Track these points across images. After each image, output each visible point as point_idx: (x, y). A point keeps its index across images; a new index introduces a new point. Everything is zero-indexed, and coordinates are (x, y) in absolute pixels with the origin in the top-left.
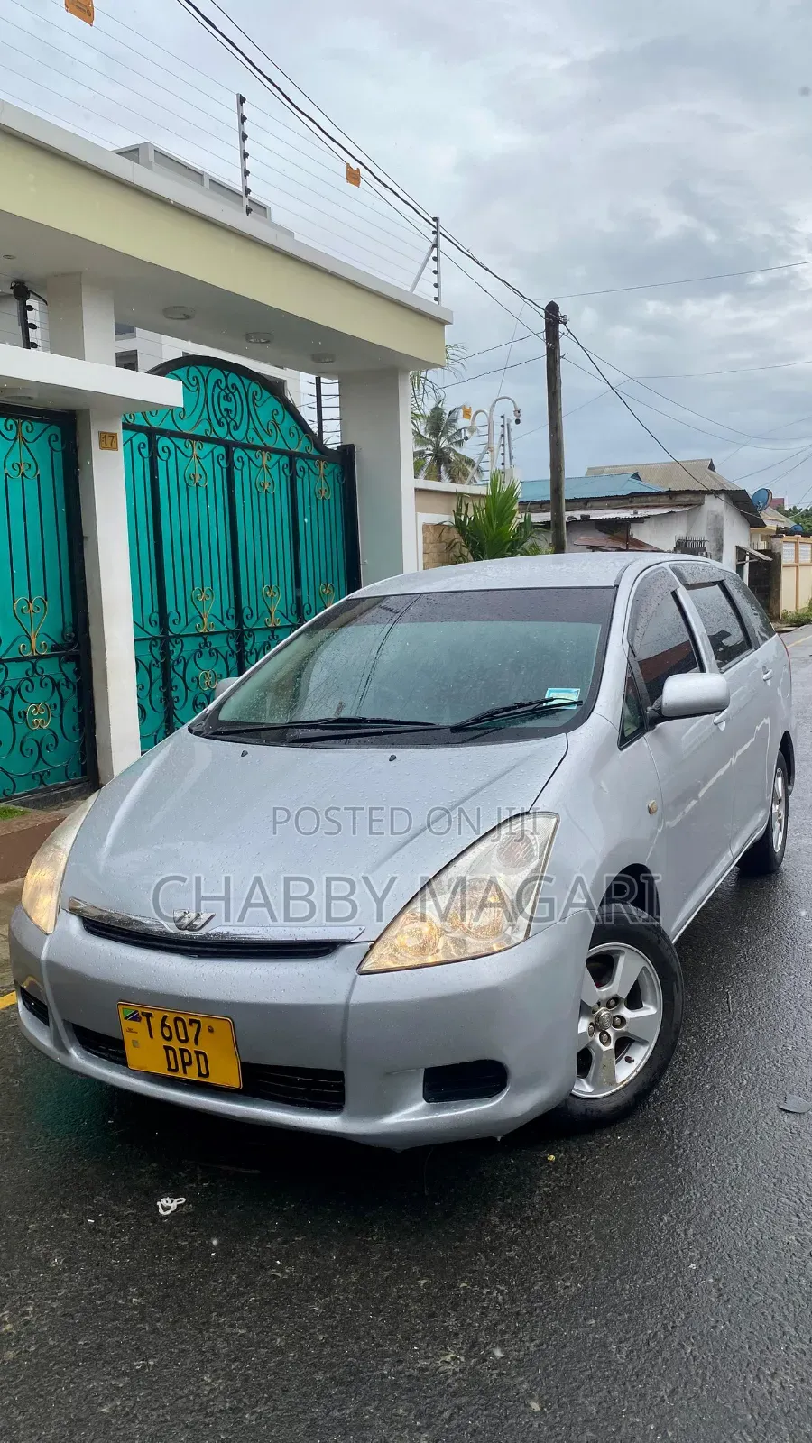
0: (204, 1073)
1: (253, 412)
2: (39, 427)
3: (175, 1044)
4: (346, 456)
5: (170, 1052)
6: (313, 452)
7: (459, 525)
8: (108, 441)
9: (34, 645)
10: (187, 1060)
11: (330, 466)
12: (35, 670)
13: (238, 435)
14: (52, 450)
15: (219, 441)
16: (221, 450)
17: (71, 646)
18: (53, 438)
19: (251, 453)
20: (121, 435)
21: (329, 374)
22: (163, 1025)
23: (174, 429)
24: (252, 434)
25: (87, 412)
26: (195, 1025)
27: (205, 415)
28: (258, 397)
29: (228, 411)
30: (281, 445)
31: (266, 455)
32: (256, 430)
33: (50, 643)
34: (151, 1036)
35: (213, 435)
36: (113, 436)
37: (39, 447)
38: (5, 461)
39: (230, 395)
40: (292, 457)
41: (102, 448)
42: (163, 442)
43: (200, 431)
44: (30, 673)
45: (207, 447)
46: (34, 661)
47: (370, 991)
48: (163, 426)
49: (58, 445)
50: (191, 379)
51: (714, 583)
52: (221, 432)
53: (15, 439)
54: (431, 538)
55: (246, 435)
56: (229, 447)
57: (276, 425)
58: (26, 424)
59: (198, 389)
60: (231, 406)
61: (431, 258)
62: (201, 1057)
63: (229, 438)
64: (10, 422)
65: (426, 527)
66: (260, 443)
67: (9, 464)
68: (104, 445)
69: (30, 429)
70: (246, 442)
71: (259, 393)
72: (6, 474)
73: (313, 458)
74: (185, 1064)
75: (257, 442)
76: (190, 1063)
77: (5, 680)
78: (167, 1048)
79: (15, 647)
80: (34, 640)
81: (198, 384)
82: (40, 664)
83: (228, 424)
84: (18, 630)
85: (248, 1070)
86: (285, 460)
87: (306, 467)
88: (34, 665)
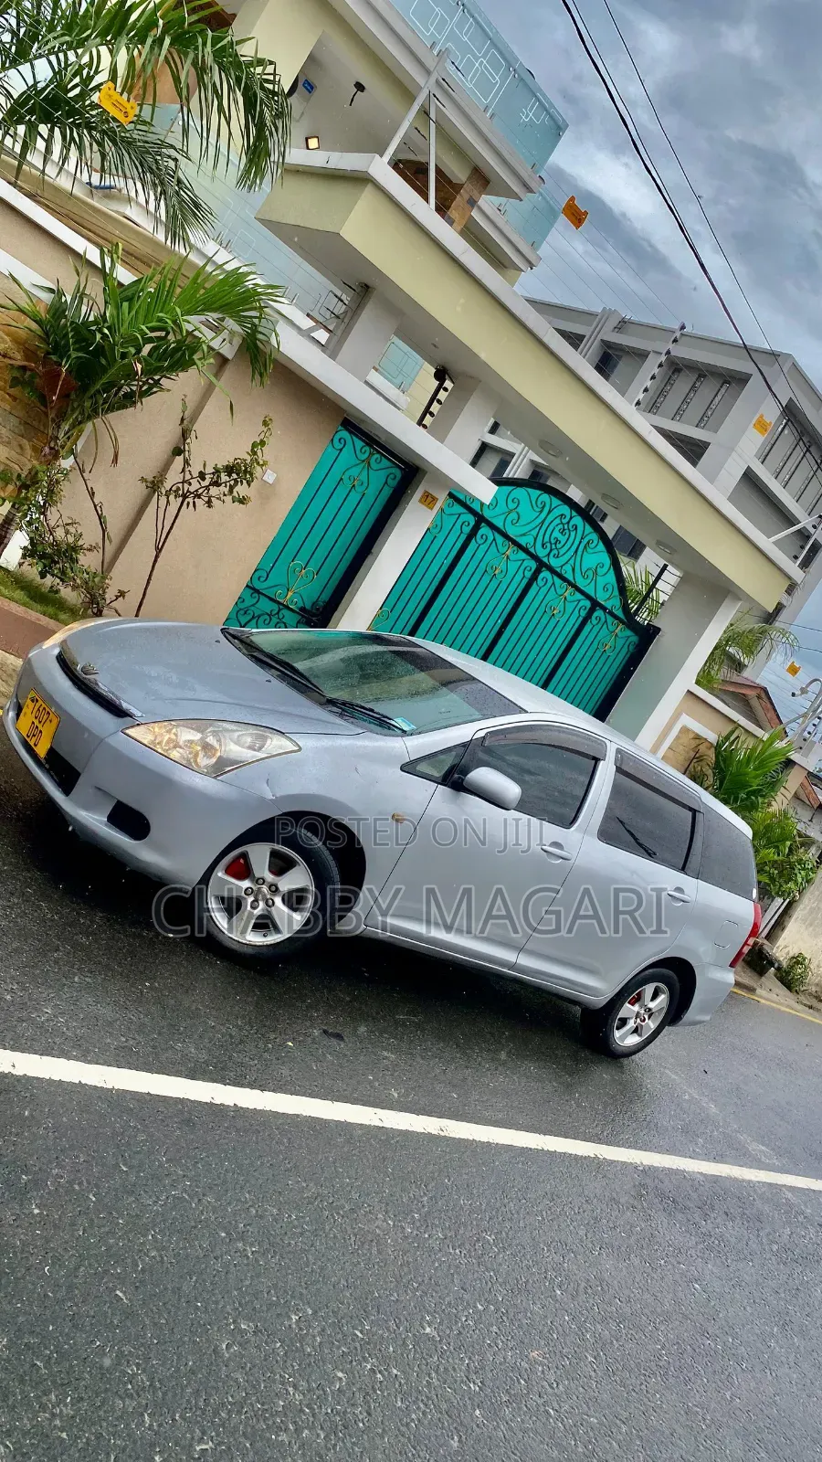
0: (37, 743)
1: (579, 553)
2: (385, 463)
3: (36, 722)
4: (647, 635)
5: (33, 726)
6: (620, 613)
7: (718, 747)
8: (429, 500)
9: (288, 597)
10: (35, 733)
11: (628, 633)
12: (278, 613)
13: (554, 563)
14: (386, 483)
15: (534, 557)
16: (533, 565)
17: (314, 615)
18: (392, 476)
19: (558, 581)
20: (442, 497)
21: (676, 566)
22: (39, 709)
23: (502, 528)
24: (568, 568)
25: (425, 473)
26: (48, 715)
27: (534, 533)
28: (592, 546)
29: (557, 541)
30: (590, 591)
31: (571, 590)
32: (573, 570)
33: (300, 604)
34: (32, 713)
35: (532, 550)
36: (434, 499)
37: (380, 477)
38: (348, 469)
39: (567, 531)
40: (595, 605)
41: (420, 501)
42: (484, 530)
43: (523, 541)
44: (274, 613)
45: (522, 555)
46: (281, 607)
48: (495, 521)
49: (393, 483)
50: (539, 503)
52: (541, 553)
53: (363, 461)
54: (686, 740)
55: (562, 567)
56: (541, 565)
57: (595, 573)
58: (377, 456)
59: (541, 512)
60: (563, 539)
62: (40, 735)
63: (545, 560)
64: (367, 448)
65: (685, 730)
66: (571, 578)
67: (348, 474)
68: (423, 500)
69: (378, 461)
70: (558, 570)
71: (595, 542)
72: (341, 479)
73: (615, 617)
75: (569, 576)
76: (35, 736)
77: (253, 605)
78: (33, 723)
79: (275, 589)
80: (290, 594)
81: (543, 508)
82: (285, 612)
83: (551, 550)
84: (284, 581)
85: (52, 752)
86: (588, 604)
87: (603, 619)
88: (280, 610)
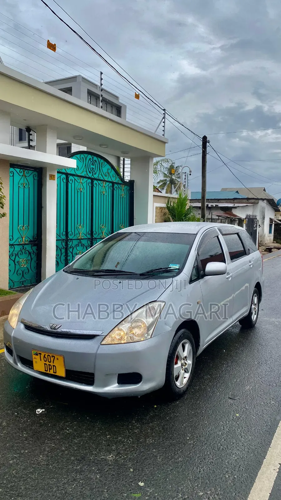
0: (55, 372)
1: (101, 169)
2: (30, 172)
3: (47, 363)
4: (131, 184)
5: (46, 365)
6: (120, 182)
7: (168, 207)
8: (52, 177)
9: (24, 240)
10: (50, 368)
11: (126, 187)
12: (23, 248)
13: (96, 176)
14: (34, 179)
15: (89, 178)
16: (90, 181)
17: (36, 241)
18: (35, 176)
19: (100, 182)
20: (56, 175)
21: (127, 157)
22: (44, 357)
23: (74, 173)
24: (100, 176)
25: (46, 168)
26: (53, 357)
27: (85, 170)
28: (103, 164)
29: (93, 168)
30: (110, 180)
31: (104, 183)
32: (102, 175)
33: (29, 240)
34: (41, 360)
35: (87, 176)
36: (54, 176)
37: (31, 178)
38: (19, 182)
39: (94, 164)
40: (113, 183)
41: (50, 179)
42: (71, 178)
43: (83, 174)
44: (22, 249)
45: (85, 180)
46: (23, 245)
47: (103, 350)
48: (71, 173)
49: (36, 178)
50: (81, 158)
51: (235, 234)
52: (90, 175)
53: (23, 176)
54: (158, 211)
55: (98, 176)
56: (92, 180)
57: (108, 173)
58: (26, 171)
59: (83, 161)
60: (94, 167)
61: (162, 122)
62: (54, 367)
63: (93, 177)
64: (21, 170)
65: (157, 208)
66: (103, 179)
67: (20, 183)
68: (51, 178)
69: (28, 173)
70: (98, 178)
71: (103, 163)
72: (19, 186)
73: (121, 184)
74: (50, 369)
75: (102, 178)
76: (51, 369)
77: (14, 251)
78: (45, 364)
79: (18, 240)
80: (24, 239)
81: (83, 160)
82: (25, 246)
83: (93, 173)
84: (19, 235)
85: (67, 371)
86: (111, 184)
87: (118, 187)
88: (23, 247)
